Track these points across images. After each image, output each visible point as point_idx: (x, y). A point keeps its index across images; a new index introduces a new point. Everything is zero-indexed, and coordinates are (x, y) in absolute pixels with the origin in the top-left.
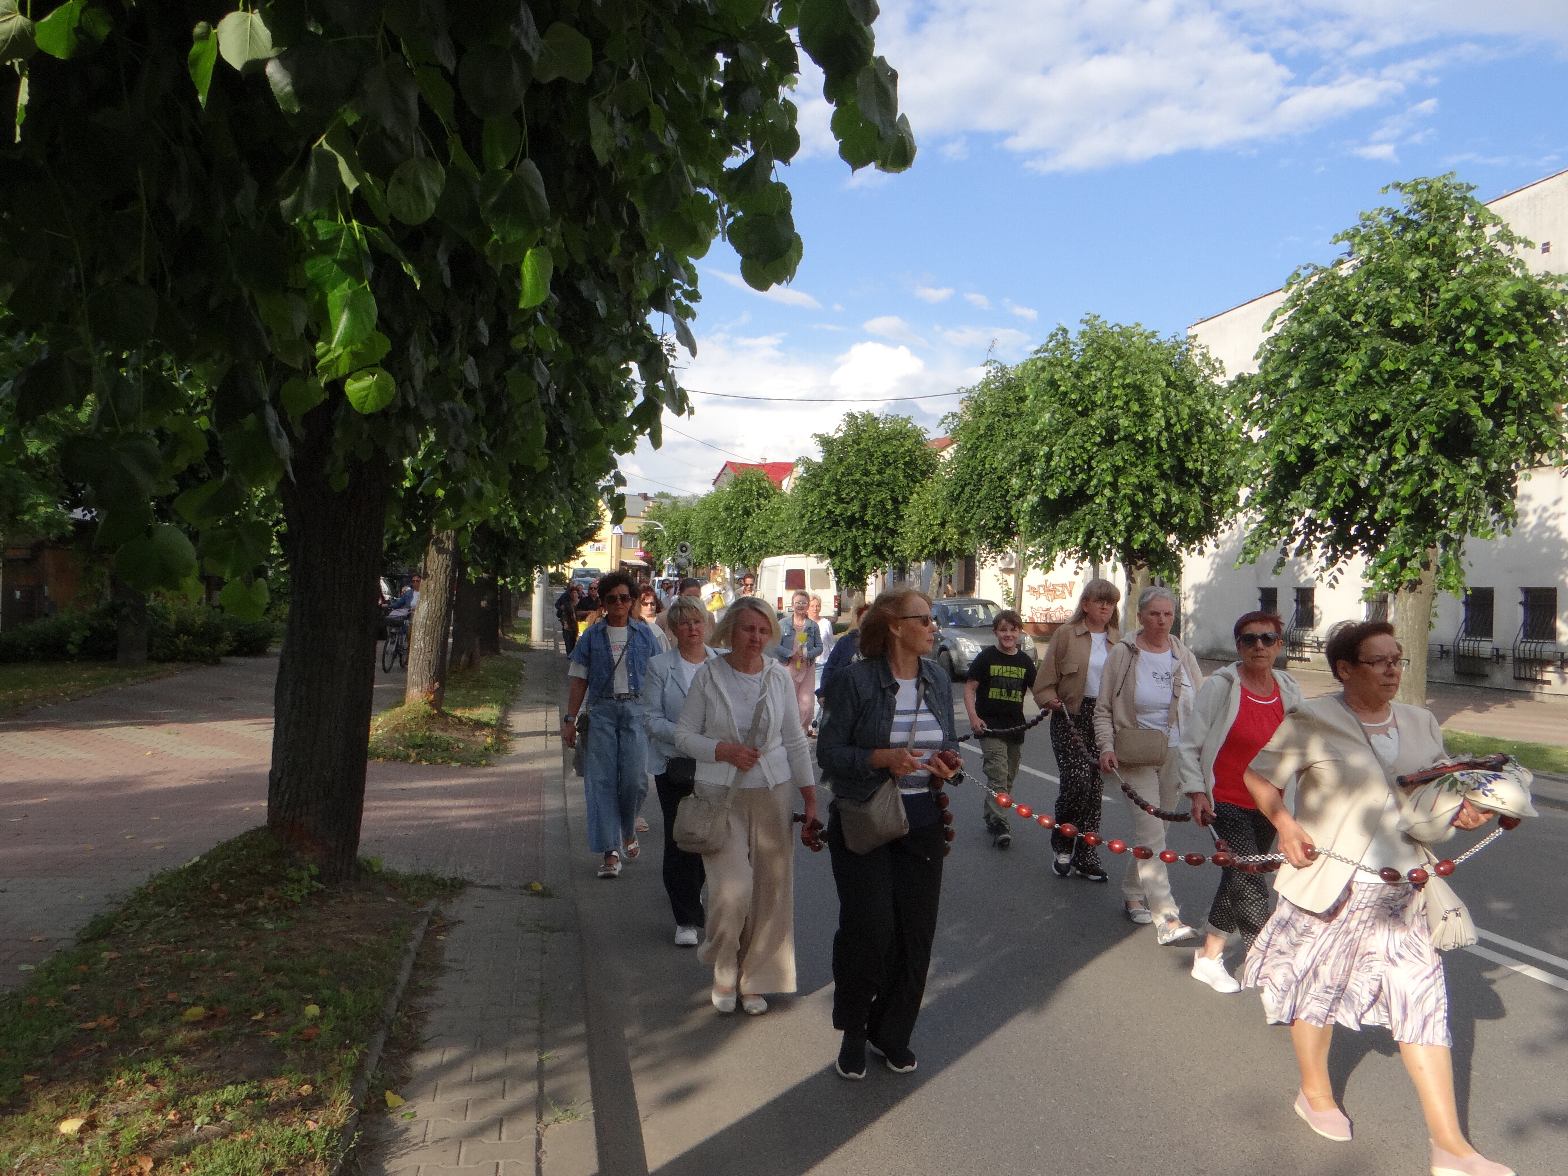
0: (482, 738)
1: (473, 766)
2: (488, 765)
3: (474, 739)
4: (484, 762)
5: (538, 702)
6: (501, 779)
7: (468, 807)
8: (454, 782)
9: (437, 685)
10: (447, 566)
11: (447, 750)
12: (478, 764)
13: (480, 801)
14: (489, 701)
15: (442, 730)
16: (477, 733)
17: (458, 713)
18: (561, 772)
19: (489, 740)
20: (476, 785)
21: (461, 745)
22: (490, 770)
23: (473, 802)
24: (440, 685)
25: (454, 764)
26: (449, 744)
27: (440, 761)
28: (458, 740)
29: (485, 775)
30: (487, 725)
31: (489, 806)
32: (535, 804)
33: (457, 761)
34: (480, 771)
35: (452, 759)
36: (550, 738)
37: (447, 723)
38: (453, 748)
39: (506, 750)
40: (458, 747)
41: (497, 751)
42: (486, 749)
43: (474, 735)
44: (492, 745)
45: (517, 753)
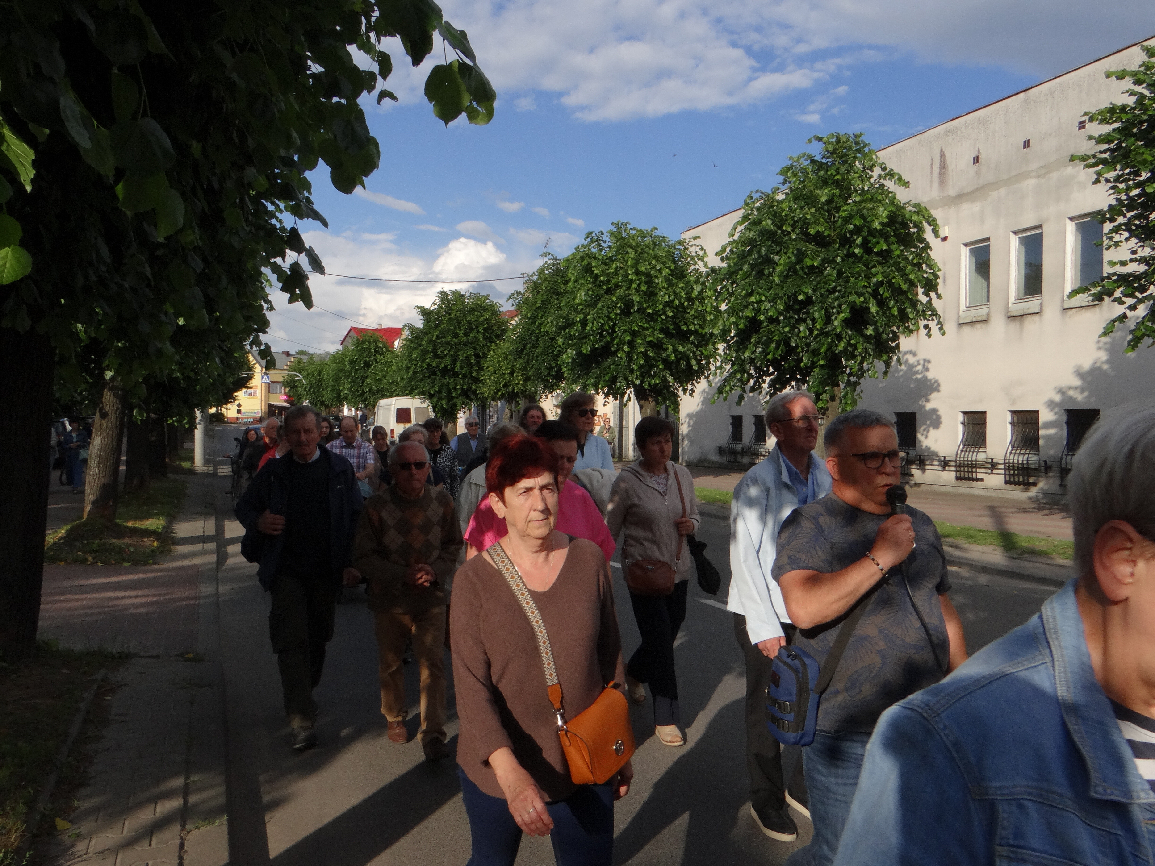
0: (150, 543)
1: (140, 565)
2: (154, 563)
3: (141, 543)
4: (151, 561)
5: (198, 513)
6: (165, 574)
7: (136, 597)
8: (124, 578)
9: (110, 502)
10: (117, 409)
11: (120, 553)
12: (146, 563)
13: (146, 592)
14: (156, 514)
15: (115, 538)
16: (145, 539)
17: (129, 524)
18: (215, 566)
19: (155, 544)
20: (144, 579)
21: (132, 549)
22: (156, 567)
23: (140, 593)
24: (113, 502)
25: (125, 564)
26: (121, 548)
27: (113, 562)
28: (128, 545)
29: (151, 571)
30: (154, 533)
31: (154, 595)
32: (192, 592)
33: (128, 561)
34: (147, 567)
35: (124, 560)
36: (207, 542)
37: (119, 532)
38: (124, 551)
39: (170, 552)
40: (129, 550)
41: (162, 552)
42: (153, 551)
43: (142, 541)
44: (157, 548)
45: (179, 553)
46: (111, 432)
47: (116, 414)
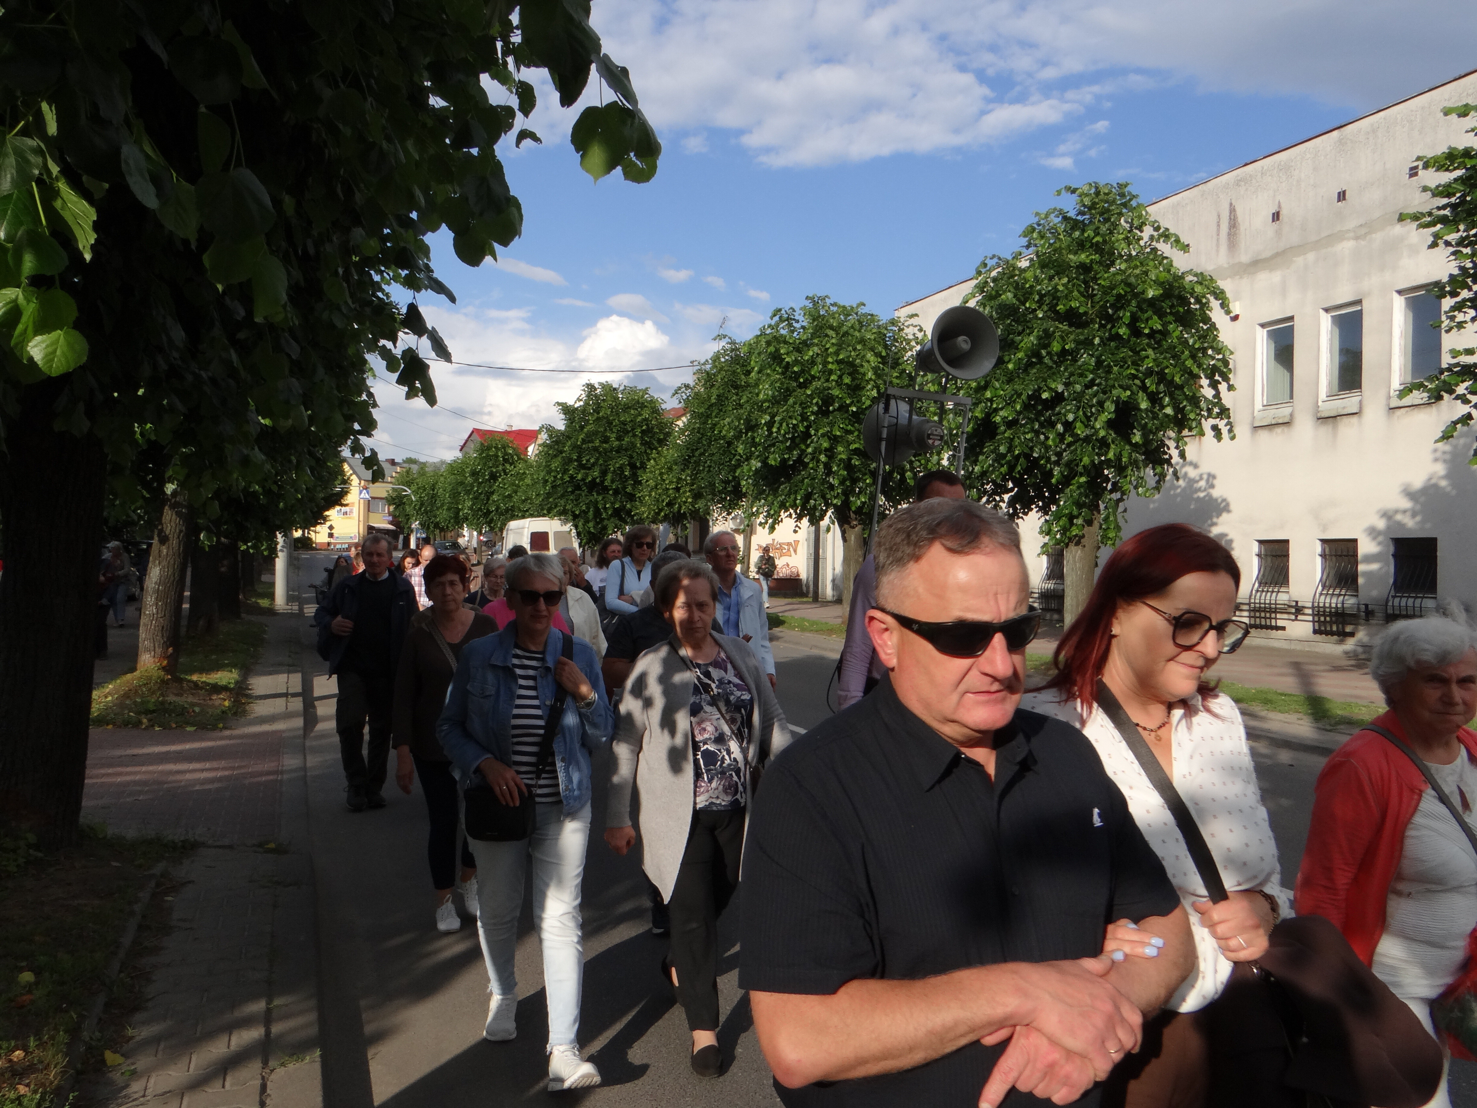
0: (219, 702)
1: (208, 729)
2: (225, 728)
3: (209, 702)
4: (221, 725)
5: (280, 664)
6: (239, 741)
7: (202, 770)
8: (188, 746)
9: (170, 650)
10: (181, 531)
11: (182, 714)
12: (215, 728)
13: (215, 764)
14: (227, 665)
15: (177, 695)
16: (214, 697)
17: (195, 678)
18: (301, 732)
19: (227, 703)
20: (212, 748)
21: (197, 709)
22: (227, 733)
23: (208, 765)
24: (174, 650)
25: (189, 729)
26: (184, 708)
27: (174, 726)
28: (193, 705)
29: (222, 738)
30: (225, 688)
31: (224, 769)
32: (273, 764)
33: (192, 725)
34: (217, 733)
35: (188, 723)
36: (291, 699)
37: (182, 687)
38: (188, 712)
39: (244, 713)
40: (193, 711)
41: (235, 714)
42: (223, 712)
43: (210, 699)
44: (229, 708)
45: (255, 715)
46: (172, 562)
47: (179, 537)
